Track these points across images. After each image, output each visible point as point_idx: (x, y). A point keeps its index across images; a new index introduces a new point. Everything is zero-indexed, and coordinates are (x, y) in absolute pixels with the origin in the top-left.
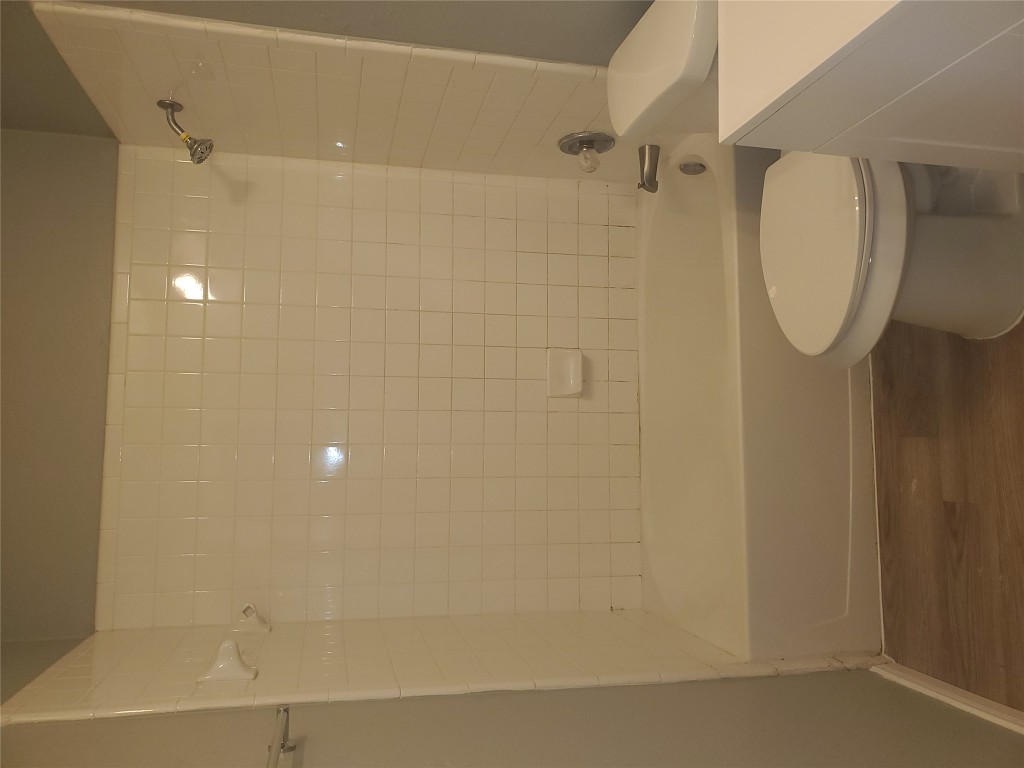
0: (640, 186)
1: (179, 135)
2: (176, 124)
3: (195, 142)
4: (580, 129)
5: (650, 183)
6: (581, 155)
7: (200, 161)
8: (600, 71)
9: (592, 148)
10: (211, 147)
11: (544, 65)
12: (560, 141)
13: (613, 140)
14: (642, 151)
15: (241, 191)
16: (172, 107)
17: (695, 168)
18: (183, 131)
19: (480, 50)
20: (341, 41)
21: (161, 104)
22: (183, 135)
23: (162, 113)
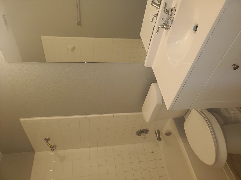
0: (157, 140)
1: (49, 145)
2: (48, 143)
3: (52, 146)
4: (140, 129)
5: (159, 139)
6: (142, 135)
7: (53, 151)
8: (141, 113)
9: (144, 133)
10: (56, 147)
11: (128, 114)
12: (136, 132)
13: (148, 130)
14: (155, 132)
15: (63, 159)
16: (47, 140)
17: (169, 134)
18: (50, 144)
19: (115, 113)
20: (85, 116)
21: (45, 139)
22: (50, 145)
23: (46, 141)
